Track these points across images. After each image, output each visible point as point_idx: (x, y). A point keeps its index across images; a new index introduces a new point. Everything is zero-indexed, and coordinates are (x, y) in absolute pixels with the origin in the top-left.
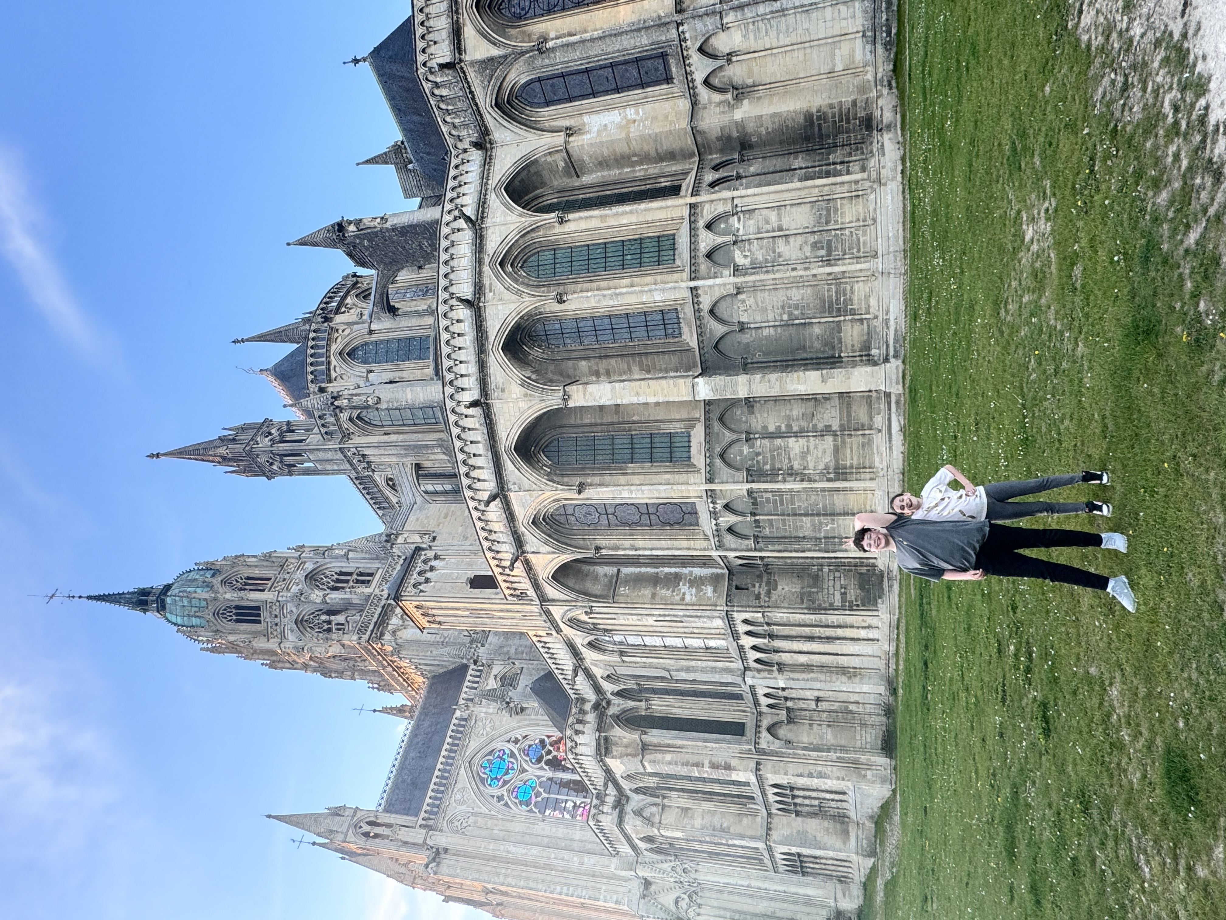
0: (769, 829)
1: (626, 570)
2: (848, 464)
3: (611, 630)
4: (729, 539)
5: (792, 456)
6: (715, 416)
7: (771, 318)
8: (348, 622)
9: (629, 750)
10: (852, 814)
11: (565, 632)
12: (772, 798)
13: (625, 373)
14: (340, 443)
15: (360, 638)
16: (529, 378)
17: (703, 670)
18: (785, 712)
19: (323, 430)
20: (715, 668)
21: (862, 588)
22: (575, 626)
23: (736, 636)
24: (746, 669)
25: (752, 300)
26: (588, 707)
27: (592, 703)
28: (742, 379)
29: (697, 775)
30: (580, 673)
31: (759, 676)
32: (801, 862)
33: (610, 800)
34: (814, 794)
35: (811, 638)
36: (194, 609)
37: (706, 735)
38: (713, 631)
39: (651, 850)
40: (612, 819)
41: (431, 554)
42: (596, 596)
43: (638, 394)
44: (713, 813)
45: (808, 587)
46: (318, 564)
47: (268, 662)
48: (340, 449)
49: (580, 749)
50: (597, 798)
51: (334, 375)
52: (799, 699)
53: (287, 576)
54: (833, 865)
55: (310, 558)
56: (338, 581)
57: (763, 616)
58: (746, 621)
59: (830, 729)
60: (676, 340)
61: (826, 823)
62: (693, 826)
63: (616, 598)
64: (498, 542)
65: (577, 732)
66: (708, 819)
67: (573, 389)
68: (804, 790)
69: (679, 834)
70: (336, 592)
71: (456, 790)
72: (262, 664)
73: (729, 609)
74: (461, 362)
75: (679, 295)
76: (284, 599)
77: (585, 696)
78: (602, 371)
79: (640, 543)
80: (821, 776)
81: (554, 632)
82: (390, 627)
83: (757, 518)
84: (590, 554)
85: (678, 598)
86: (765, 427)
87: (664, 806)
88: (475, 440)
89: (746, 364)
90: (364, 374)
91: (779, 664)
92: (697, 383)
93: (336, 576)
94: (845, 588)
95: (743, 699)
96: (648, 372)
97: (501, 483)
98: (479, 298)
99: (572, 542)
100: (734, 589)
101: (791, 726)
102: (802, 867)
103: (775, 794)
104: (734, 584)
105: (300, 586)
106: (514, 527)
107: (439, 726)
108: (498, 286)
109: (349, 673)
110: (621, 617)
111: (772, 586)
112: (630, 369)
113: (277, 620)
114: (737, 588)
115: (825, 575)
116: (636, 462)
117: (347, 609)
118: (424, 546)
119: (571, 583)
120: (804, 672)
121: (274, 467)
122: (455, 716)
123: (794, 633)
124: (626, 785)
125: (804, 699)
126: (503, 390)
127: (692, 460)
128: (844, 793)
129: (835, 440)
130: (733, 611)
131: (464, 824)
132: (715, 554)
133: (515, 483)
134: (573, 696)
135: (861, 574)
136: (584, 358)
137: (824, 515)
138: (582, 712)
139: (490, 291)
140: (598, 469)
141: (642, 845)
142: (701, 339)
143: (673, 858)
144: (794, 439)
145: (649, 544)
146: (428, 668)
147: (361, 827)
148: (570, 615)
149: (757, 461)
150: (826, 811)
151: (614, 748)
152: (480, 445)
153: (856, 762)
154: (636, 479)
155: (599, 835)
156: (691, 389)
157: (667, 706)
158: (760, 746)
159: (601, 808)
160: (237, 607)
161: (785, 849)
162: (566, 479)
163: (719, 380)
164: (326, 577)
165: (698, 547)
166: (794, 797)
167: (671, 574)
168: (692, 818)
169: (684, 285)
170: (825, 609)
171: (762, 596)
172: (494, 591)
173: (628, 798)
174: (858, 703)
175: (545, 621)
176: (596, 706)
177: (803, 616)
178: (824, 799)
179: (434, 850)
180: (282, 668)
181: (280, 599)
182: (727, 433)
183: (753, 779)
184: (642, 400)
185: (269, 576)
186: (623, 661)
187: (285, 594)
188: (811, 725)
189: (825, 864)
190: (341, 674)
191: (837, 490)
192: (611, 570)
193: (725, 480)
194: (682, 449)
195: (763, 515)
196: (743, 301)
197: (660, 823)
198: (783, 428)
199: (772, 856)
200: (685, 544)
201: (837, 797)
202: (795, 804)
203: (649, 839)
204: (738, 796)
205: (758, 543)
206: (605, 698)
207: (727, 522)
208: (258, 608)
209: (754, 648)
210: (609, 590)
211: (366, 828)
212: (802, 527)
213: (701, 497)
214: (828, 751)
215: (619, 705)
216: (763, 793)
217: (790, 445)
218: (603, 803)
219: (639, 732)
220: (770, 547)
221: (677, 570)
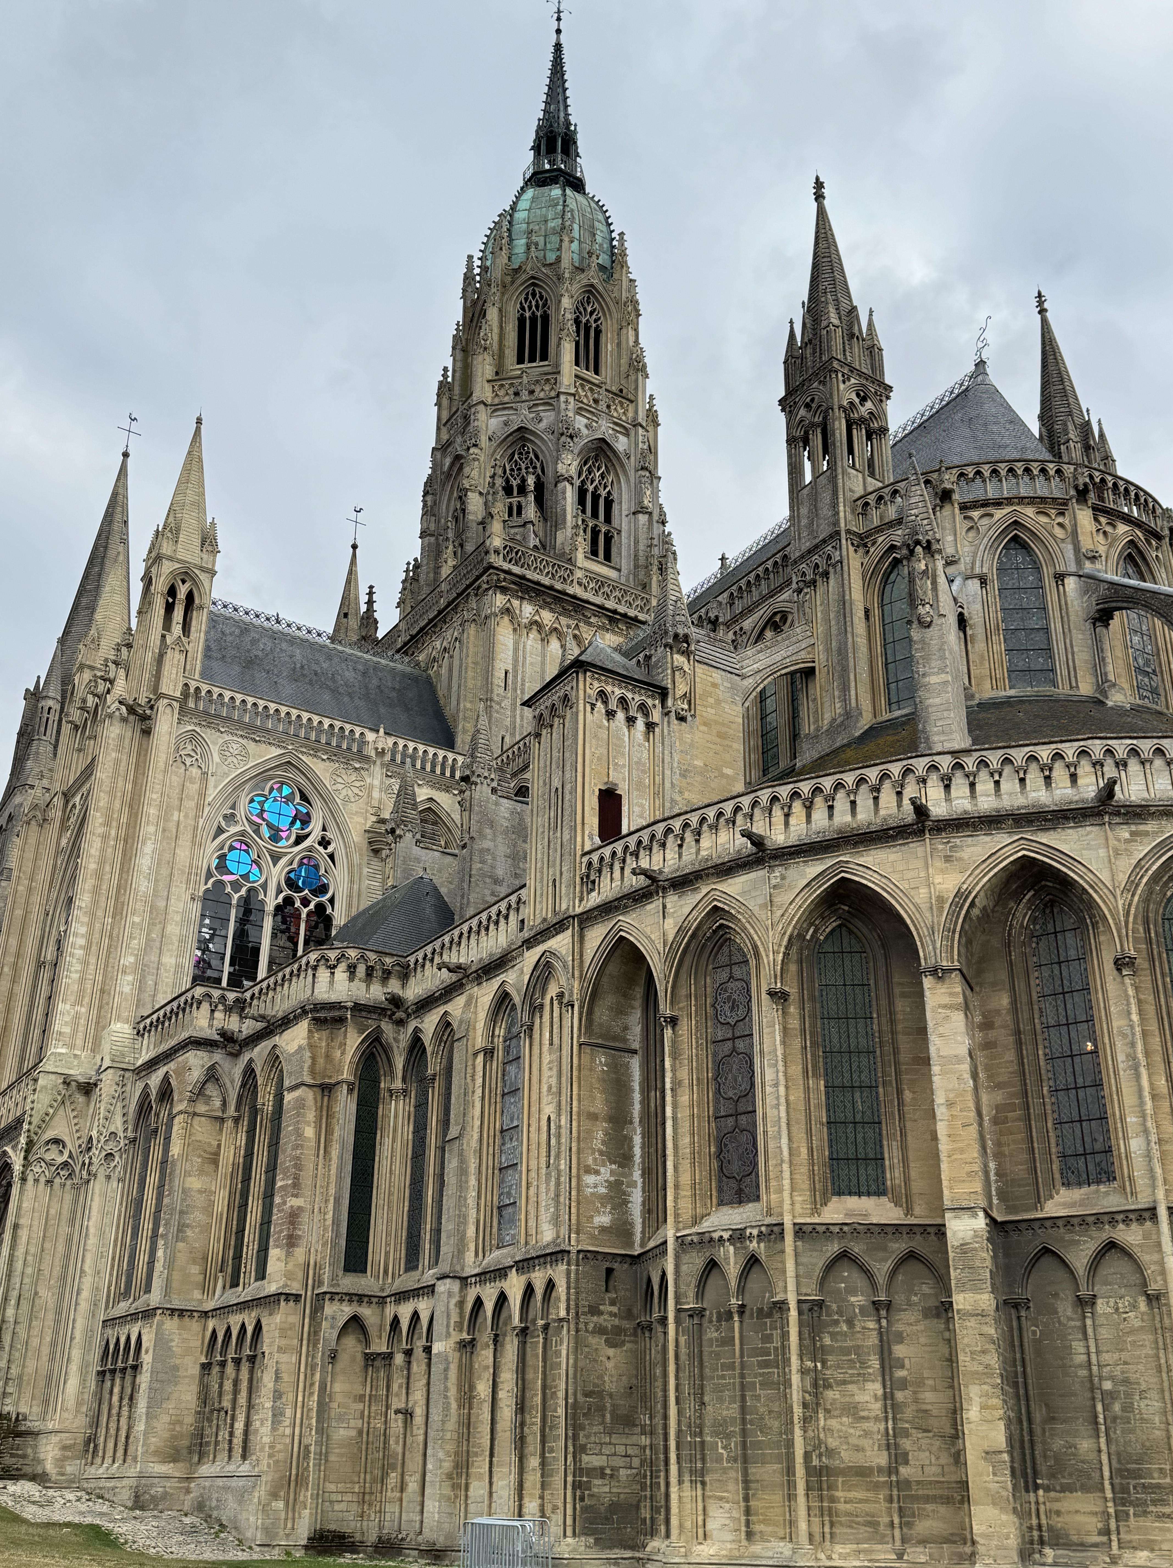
0: (181, 1313)
1: (635, 1065)
2: (839, 1494)
3: (531, 1037)
4: (695, 1262)
5: (850, 1387)
6: (918, 1244)
7: (1106, 1357)
8: (525, 525)
9: (321, 1061)
10: (205, 1469)
11: (527, 954)
12: (235, 1320)
13: (990, 1077)
14: (848, 532)
15: (497, 552)
16: (972, 905)
17: (461, 1200)
18: (384, 1349)
19: (872, 499)
20: (465, 1223)
21: (614, 1507)
22: (536, 974)
23: (524, 1265)
24: (464, 1281)
25: (1137, 1323)
26: (394, 986)
27: (401, 993)
28: (986, 1300)
29: (279, 1184)
30: (454, 977)
31: (452, 1306)
32: (124, 1370)
33: (233, 1024)
34: (242, 1400)
35: (521, 1407)
36: (541, 241)
37: (346, 1202)
38: (532, 1223)
39: (145, 1094)
40: (202, 1029)
41: (656, 716)
42: (590, 1012)
43: (950, 1104)
44: (208, 1209)
45: (613, 1405)
46: (625, 461)
47: (450, 380)
48: (838, 533)
49: (323, 974)
50: (237, 1000)
51: (975, 514)
52: (408, 1378)
53: (602, 406)
54: (118, 1429)
55: (637, 445)
56: (596, 497)
57: (561, 1320)
58: (550, 1285)
59: (353, 1433)
60: (1057, 1176)
61: (189, 1419)
62: (188, 1174)
63: (588, 1049)
64: (680, 846)
65: (352, 969)
66: (200, 1200)
67: (955, 986)
68: (251, 1380)
69: (175, 1150)
70: (576, 499)
71: (244, 742)
72: (445, 369)
73: (573, 1256)
74: (997, 783)
75: (1141, 1182)
76: (563, 406)
77: (412, 981)
78: (992, 1034)
79: (684, 1099)
80: (277, 1415)
81: (526, 934)
82: (516, 603)
83: (736, 1318)
84: (665, 1009)
85: (590, 1161)
86: (900, 1338)
87: (222, 1120)
88: (859, 809)
89: (1016, 1306)
90: (977, 570)
91: (472, 1343)
92: (975, 1216)
93: (604, 494)
94: (612, 1476)
95: (407, 1270)
96: (995, 1121)
97: (784, 855)
98: (1118, 814)
99: (683, 975)
100: (608, 1265)
101: (360, 1358)
102: (113, 1372)
103: (243, 1326)
104: (616, 1266)
105: (585, 431)
106: (707, 875)
107: (346, 699)
108: (1142, 849)
109: (432, 526)
110: (555, 1056)
111: (613, 1338)
112: (999, 1086)
113: (525, 395)
114: (609, 1271)
115: (634, 1439)
116: (827, 1093)
117: (545, 520)
118: (670, 702)
119: (612, 968)
120: (459, 1390)
121: (802, 412)
122: (366, 731)
123: (530, 1375)
124: (259, 1053)
125: (408, 1388)
126: (948, 859)
127: (835, 1199)
128: (244, 1457)
129: (880, 1470)
130: (569, 1264)
131: (188, 761)
132: (670, 1233)
133: (783, 878)
134: (412, 959)
135: (638, 1507)
136: (1014, 1002)
137: (744, 1443)
138: (387, 975)
139: (1133, 834)
140: (813, 1025)
141: (155, 1080)
142: (1060, 1223)
143: (130, 1134)
144: (880, 1392)
145: (684, 1114)
146: (444, 671)
147: (184, 582)
148: (558, 965)
149: (836, 1322)
150: (210, 1420)
151: (325, 1034)
152: (848, 818)
153: (300, 1481)
154: (798, 1095)
155: (175, 1004)
156: (964, 1204)
157: (395, 1130)
158: (327, 1302)
159: (220, 1007)
160: (546, 318)
161: (147, 1341)
162: (793, 968)
163: (984, 1259)
164: (602, 476)
165: (682, 1203)
166: (237, 1362)
167: (631, 1148)
168: (202, 1172)
169: (1160, 1194)
170: (575, 1437)
171: (595, 1318)
172: (596, 831)
173: (236, 1055)
174: (402, 1490)
175: (545, 920)
176: (396, 1001)
177: (561, 1394)
178: (233, 1418)
179: (148, 712)
180: (438, 404)
181: (562, 398)
182: (888, 1265)
183: (272, 1288)
184: (941, 1112)
185: (603, 370)
186: (475, 1055)
187: (571, 407)
188: (361, 1398)
189: (119, 1415)
190: (429, 512)
191: (790, 1471)
192: (635, 1037)
193: (803, 1260)
194: (854, 1180)
195: (741, 1328)
196: (1134, 1306)
197: (195, 1114)
198: (900, 1373)
199: (134, 1317)
200: (686, 1179)
201: (238, 1441)
202: (223, 1364)
203: (166, 1093)
204: (238, 1257)
205: (691, 1316)
206: (409, 1015)
207: (727, 1259)
208: (544, 358)
209: (502, 1298)
210: (601, 1036)
211: (182, 591)
212: (721, 1400)
213: (769, 1213)
214: (320, 1431)
215: (396, 1040)
216: (244, 1306)
217: (870, 1386)
218: (229, 1010)
219: (351, 1078)
220: (683, 1339)
221: (638, 1159)
